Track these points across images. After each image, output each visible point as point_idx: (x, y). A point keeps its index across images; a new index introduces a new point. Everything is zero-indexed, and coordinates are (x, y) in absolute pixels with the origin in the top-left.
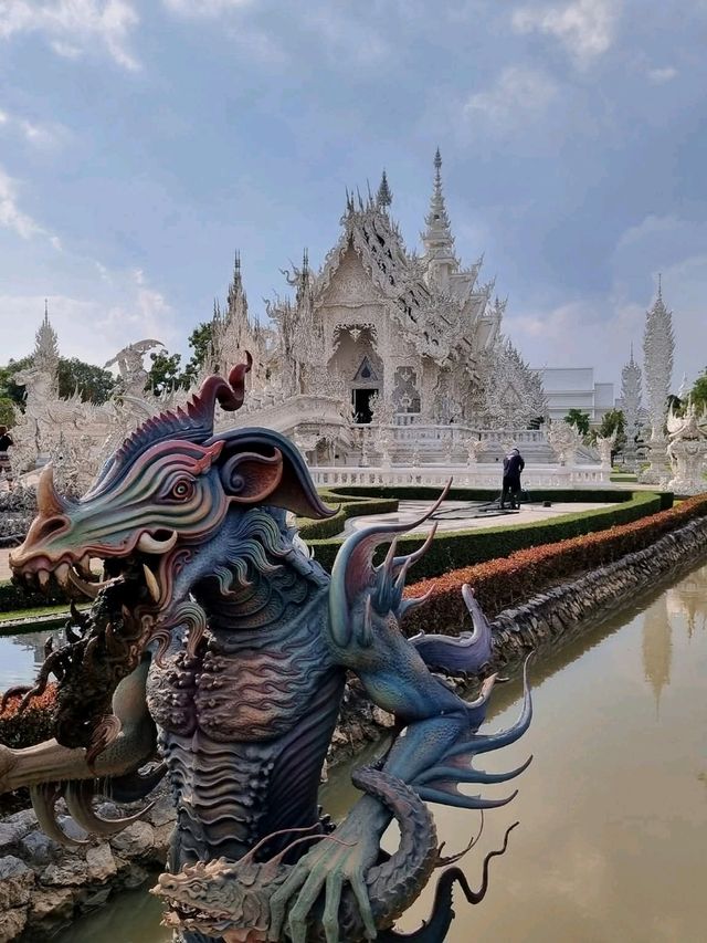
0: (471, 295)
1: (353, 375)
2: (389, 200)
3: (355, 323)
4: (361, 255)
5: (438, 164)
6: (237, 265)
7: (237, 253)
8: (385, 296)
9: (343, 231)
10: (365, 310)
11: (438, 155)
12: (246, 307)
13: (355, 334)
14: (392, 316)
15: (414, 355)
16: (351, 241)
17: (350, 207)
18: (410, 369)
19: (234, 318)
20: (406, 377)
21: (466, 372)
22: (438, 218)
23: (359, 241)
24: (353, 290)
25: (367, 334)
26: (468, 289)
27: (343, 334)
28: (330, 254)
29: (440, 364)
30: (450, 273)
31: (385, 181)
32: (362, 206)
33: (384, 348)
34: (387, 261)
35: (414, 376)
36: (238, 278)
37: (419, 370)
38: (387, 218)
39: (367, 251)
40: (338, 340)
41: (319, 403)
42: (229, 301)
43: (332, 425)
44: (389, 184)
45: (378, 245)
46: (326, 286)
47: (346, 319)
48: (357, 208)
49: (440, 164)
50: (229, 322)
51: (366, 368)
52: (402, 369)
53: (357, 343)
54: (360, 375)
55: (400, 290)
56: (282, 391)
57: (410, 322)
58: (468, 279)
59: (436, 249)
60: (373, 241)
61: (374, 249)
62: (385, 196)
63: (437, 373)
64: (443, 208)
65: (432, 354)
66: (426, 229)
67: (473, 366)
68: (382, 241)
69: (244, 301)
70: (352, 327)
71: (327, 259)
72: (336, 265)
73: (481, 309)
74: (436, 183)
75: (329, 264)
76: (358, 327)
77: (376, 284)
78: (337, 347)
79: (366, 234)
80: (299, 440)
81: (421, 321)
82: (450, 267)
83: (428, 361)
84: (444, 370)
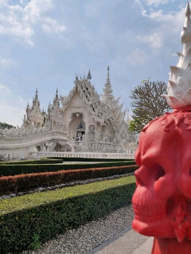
0: (117, 107)
1: (77, 127)
2: (91, 78)
3: (78, 112)
4: (80, 92)
5: (108, 69)
6: (37, 92)
7: (37, 89)
8: (86, 104)
9: (74, 85)
10: (81, 108)
11: (108, 67)
12: (39, 105)
13: (78, 115)
14: (88, 110)
15: (94, 122)
16: (77, 88)
17: (77, 79)
18: (93, 126)
19: (34, 108)
20: (92, 128)
21: (113, 128)
22: (108, 84)
23: (79, 89)
24: (77, 102)
25: (81, 115)
26: (116, 105)
27: (74, 115)
28: (71, 92)
29: (102, 124)
30: (111, 100)
31: (89, 72)
32: (81, 79)
33: (86, 120)
34: (88, 95)
35: (94, 128)
36: (37, 96)
37: (96, 126)
38: (90, 83)
39: (82, 92)
40: (72, 117)
41: (59, 133)
42: (33, 102)
43: (63, 140)
44: (91, 74)
45: (85, 90)
46: (69, 101)
47: (75, 111)
48: (79, 79)
49: (109, 70)
50: (33, 109)
51: (81, 125)
52: (91, 126)
53: (78, 118)
54: (79, 127)
55: (91, 103)
56: (46, 129)
57: (93, 112)
58: (116, 102)
59: (107, 93)
60: (84, 89)
61: (84, 91)
62: (89, 77)
63: (101, 127)
64: (110, 82)
65: (99, 121)
66: (104, 87)
67: (115, 126)
68: (87, 89)
69: (39, 103)
70: (77, 113)
71: (70, 93)
72: (72, 95)
73: (120, 111)
74: (108, 75)
75: (70, 94)
76: (78, 113)
77: (84, 101)
78: (72, 119)
79: (82, 87)
80: (47, 143)
81: (96, 112)
82: (111, 99)
83: (98, 124)
84: (104, 126)
